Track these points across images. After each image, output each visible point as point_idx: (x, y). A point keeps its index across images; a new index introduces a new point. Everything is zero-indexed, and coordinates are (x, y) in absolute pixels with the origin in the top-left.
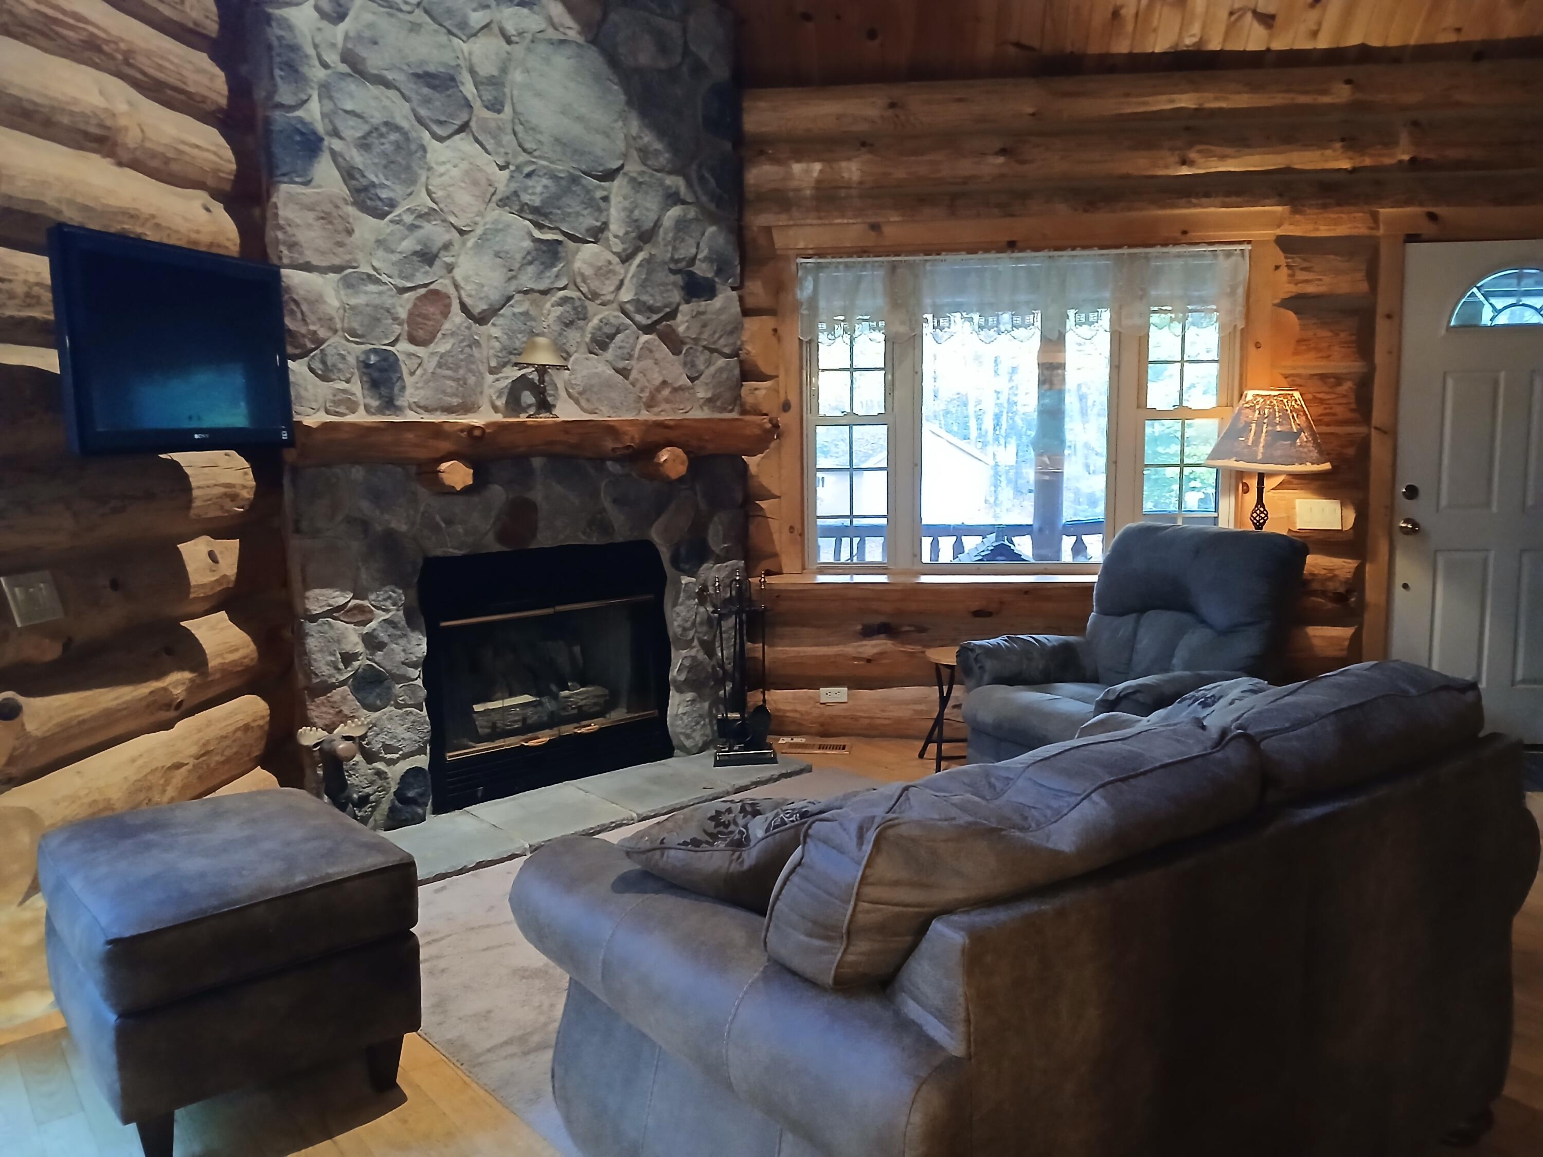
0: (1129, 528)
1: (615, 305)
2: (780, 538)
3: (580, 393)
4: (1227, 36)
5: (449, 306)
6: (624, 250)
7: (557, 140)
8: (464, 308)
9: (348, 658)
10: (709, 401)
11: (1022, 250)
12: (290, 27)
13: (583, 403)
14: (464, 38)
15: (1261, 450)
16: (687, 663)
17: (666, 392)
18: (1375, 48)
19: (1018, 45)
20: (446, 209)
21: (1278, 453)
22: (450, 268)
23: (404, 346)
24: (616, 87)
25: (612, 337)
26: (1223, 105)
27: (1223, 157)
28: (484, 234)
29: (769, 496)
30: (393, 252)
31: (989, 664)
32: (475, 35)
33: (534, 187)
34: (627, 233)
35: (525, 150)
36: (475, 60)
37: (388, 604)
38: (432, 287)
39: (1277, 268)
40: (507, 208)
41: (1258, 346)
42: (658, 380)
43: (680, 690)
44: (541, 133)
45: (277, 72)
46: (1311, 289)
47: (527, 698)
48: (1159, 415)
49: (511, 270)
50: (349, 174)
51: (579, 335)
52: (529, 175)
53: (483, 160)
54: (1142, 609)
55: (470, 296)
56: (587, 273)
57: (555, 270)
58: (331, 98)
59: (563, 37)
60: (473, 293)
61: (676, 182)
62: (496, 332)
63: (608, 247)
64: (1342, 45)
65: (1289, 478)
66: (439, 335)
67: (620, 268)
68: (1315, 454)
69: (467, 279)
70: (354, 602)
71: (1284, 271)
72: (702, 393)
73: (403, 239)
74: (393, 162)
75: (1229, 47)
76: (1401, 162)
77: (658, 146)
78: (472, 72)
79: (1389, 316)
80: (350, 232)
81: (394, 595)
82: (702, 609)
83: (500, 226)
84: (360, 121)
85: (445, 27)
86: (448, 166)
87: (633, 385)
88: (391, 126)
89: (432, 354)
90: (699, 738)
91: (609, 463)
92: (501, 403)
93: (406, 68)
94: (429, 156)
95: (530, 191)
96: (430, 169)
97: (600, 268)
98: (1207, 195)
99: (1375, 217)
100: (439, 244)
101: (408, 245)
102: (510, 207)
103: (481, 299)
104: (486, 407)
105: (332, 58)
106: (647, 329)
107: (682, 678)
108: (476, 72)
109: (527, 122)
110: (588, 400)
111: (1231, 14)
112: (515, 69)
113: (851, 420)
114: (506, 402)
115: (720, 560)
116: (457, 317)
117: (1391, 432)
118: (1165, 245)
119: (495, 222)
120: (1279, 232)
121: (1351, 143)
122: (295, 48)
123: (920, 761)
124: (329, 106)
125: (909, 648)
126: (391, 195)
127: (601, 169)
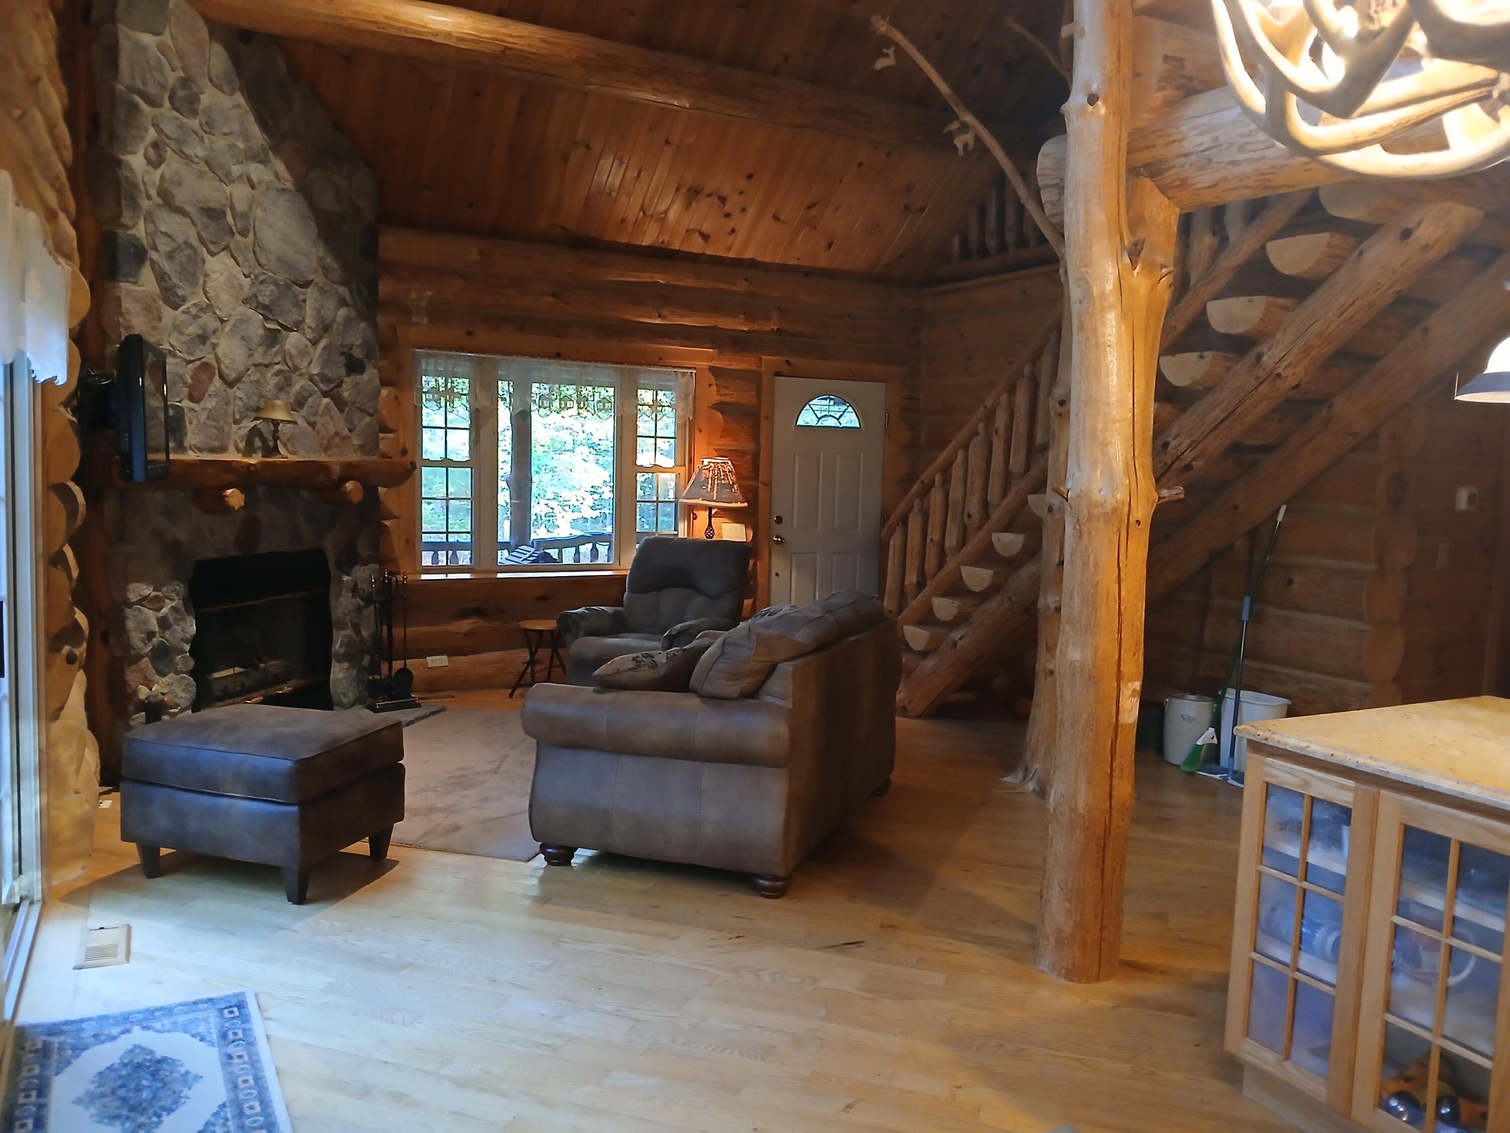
0: (646, 540)
1: (306, 377)
2: (398, 547)
3: (288, 440)
4: (683, 242)
5: (214, 374)
6: (314, 337)
7: (279, 259)
8: (221, 376)
9: (151, 635)
10: (361, 447)
11: (564, 359)
12: (132, 170)
13: (289, 447)
14: (227, 183)
15: (715, 494)
16: (345, 640)
17: (337, 440)
18: (758, 261)
19: (562, 227)
20: (214, 305)
21: (724, 496)
22: (214, 346)
23: (186, 404)
24: (312, 223)
25: (306, 399)
26: (680, 283)
27: (682, 316)
28: (236, 323)
29: (391, 517)
30: (183, 334)
31: (583, 624)
32: (233, 182)
33: (264, 291)
34: (317, 325)
35: (260, 265)
36: (235, 199)
37: (174, 594)
38: (203, 360)
39: (710, 385)
40: (248, 305)
41: (700, 431)
42: (332, 433)
43: (339, 661)
44: (270, 253)
45: (123, 202)
46: (728, 399)
47: (238, 670)
48: (644, 469)
49: (251, 350)
50: (161, 277)
51: (286, 397)
52: (262, 282)
53: (237, 270)
54: (660, 588)
55: (227, 367)
56: (293, 353)
57: (274, 349)
58: (153, 222)
59: (284, 187)
60: (229, 365)
61: (343, 291)
62: (240, 394)
63: (304, 335)
64: (742, 257)
65: (719, 511)
66: (207, 395)
67: (311, 350)
68: (741, 498)
69: (225, 355)
70: (155, 593)
71: (714, 388)
72: (356, 442)
73: (190, 325)
74: (185, 270)
75: (684, 249)
76: (772, 329)
77: (335, 265)
78: (233, 208)
79: (767, 418)
80: (160, 319)
81: (178, 588)
82: (354, 600)
83: (245, 318)
84: (169, 240)
85: (217, 175)
86: (218, 274)
87: (317, 433)
88: (188, 244)
89: (203, 409)
90: (351, 696)
91: (302, 491)
92: (242, 445)
93: (196, 203)
94: (206, 266)
95: (262, 294)
96: (206, 275)
97: (301, 350)
98: (673, 338)
99: (760, 359)
100: (211, 330)
101: (193, 330)
102: (251, 305)
103: (234, 369)
104: (232, 448)
105: (153, 192)
106: (325, 394)
107: (342, 651)
108: (234, 208)
109: (263, 245)
110: (293, 444)
111: (687, 231)
112: (257, 207)
113: (446, 463)
114: (246, 444)
115: (365, 563)
116: (217, 383)
117: (768, 485)
118: (649, 365)
119: (242, 315)
120: (711, 364)
121: (749, 316)
122: (135, 186)
123: (511, 699)
124: (151, 228)
125: (495, 624)
126: (184, 293)
127: (303, 280)
